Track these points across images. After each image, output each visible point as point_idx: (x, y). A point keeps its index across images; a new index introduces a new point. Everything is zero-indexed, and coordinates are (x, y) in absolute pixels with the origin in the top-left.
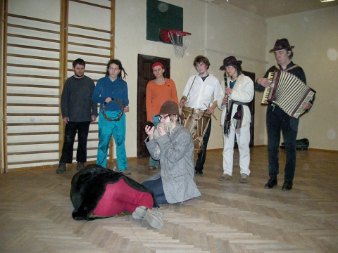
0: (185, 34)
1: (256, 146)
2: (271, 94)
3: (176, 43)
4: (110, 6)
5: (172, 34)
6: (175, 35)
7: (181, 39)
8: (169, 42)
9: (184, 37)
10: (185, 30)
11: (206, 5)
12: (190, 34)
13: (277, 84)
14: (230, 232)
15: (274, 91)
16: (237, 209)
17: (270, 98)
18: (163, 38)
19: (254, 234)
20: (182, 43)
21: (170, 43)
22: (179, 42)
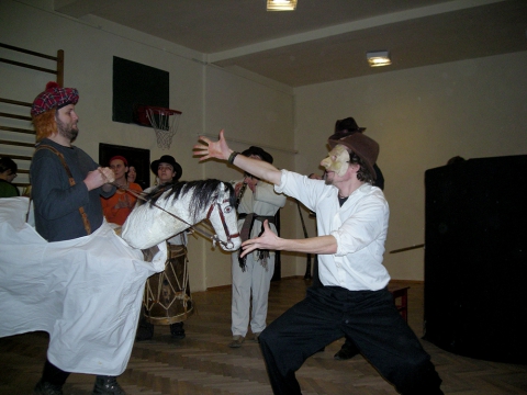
0: (173, 112)
1: (285, 279)
3: (158, 126)
4: (55, 69)
5: (151, 112)
6: (156, 114)
7: (166, 120)
8: (147, 124)
9: (170, 117)
10: (171, 107)
11: (204, 67)
12: (180, 113)
16: (256, 382)
18: (138, 119)
20: (167, 126)
21: (150, 126)
22: (162, 124)
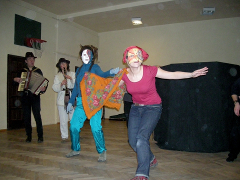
0: (43, 41)
2: (26, 84)
3: (36, 47)
5: (33, 41)
6: (35, 42)
7: (39, 45)
8: (30, 46)
9: (41, 43)
10: (42, 39)
11: (58, 22)
12: (46, 42)
13: (30, 79)
14: (74, 174)
15: (28, 83)
17: (26, 87)
18: (27, 44)
19: (89, 174)
20: (40, 47)
22: (38, 47)
